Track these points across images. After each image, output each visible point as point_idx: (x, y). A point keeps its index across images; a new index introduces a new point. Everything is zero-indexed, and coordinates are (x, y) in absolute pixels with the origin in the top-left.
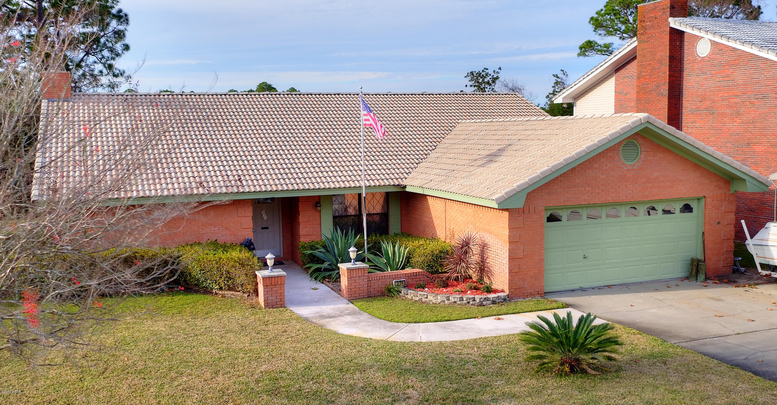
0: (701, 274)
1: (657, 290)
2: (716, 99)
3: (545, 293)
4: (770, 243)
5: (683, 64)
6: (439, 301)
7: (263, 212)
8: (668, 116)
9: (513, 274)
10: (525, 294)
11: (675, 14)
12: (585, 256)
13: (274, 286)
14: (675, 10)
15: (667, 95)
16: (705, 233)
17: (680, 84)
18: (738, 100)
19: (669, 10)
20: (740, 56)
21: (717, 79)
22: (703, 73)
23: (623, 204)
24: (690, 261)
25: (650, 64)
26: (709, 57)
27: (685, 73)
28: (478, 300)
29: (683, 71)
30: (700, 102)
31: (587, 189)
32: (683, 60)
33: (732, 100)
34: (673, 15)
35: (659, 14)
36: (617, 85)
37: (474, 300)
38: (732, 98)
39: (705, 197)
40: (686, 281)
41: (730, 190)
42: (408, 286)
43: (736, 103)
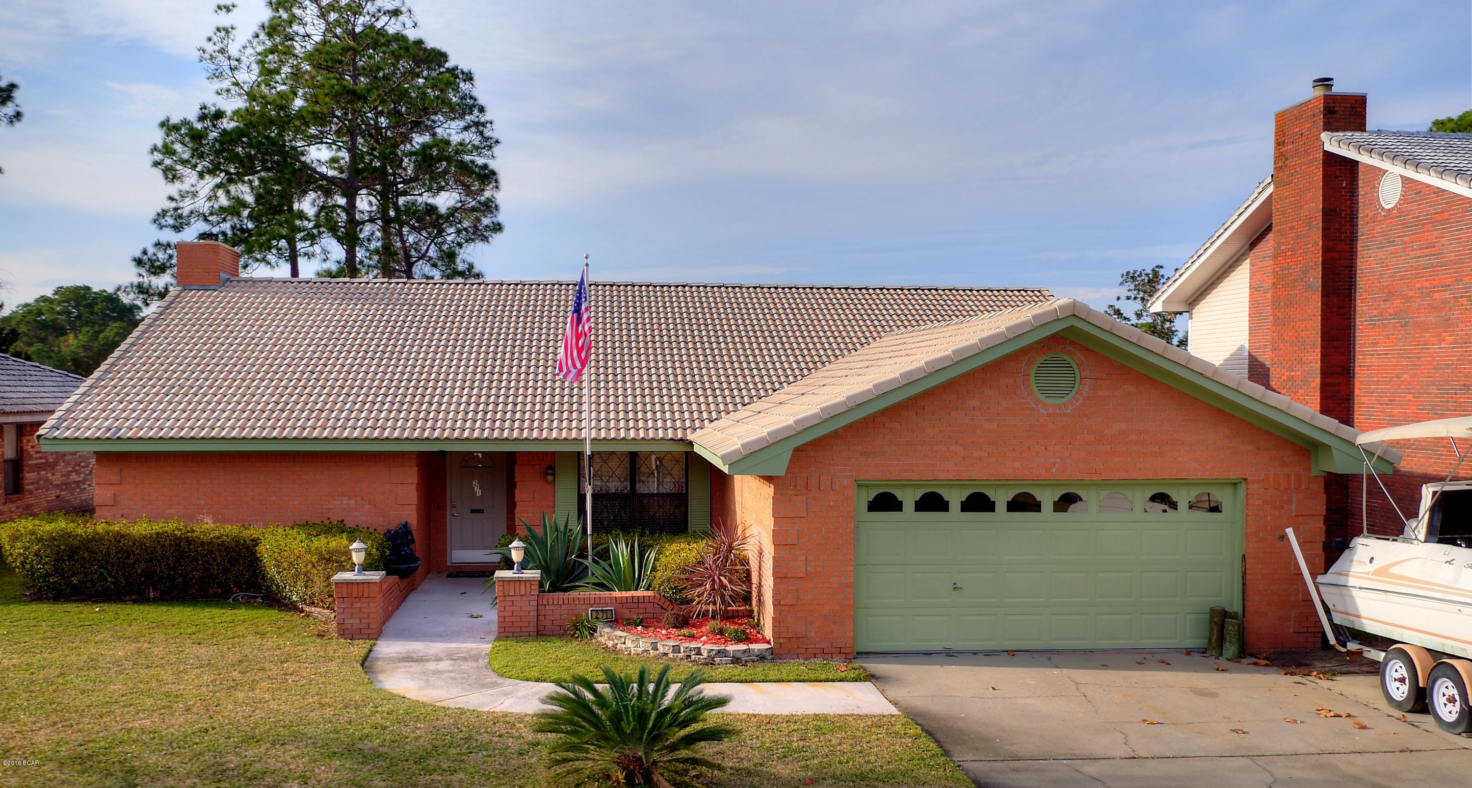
0: (1227, 644)
1: (1105, 666)
2: (1411, 293)
3: (858, 653)
4: (1352, 581)
5: (1357, 225)
6: (640, 650)
7: (475, 483)
8: (1322, 329)
9: (783, 608)
10: (809, 651)
11: (1335, 124)
12: (958, 585)
13: (357, 600)
14: (1336, 116)
15: (1320, 289)
16: (1247, 557)
17: (1351, 267)
18: (1447, 295)
19: (1322, 116)
20: (1449, 202)
21: (1413, 254)
22: (1389, 242)
23: (1046, 485)
24: (1208, 616)
25: (1292, 228)
26: (1398, 209)
27: (1360, 244)
28: (705, 654)
29: (1357, 240)
30: (1384, 301)
31: (952, 448)
32: (1357, 218)
33: (1437, 296)
34: (1330, 126)
35: (1307, 126)
36: (1253, 273)
37: (699, 653)
38: (1438, 291)
39: (1246, 480)
40: (1196, 657)
41: (1310, 470)
42: (615, 621)
43: (1445, 301)
